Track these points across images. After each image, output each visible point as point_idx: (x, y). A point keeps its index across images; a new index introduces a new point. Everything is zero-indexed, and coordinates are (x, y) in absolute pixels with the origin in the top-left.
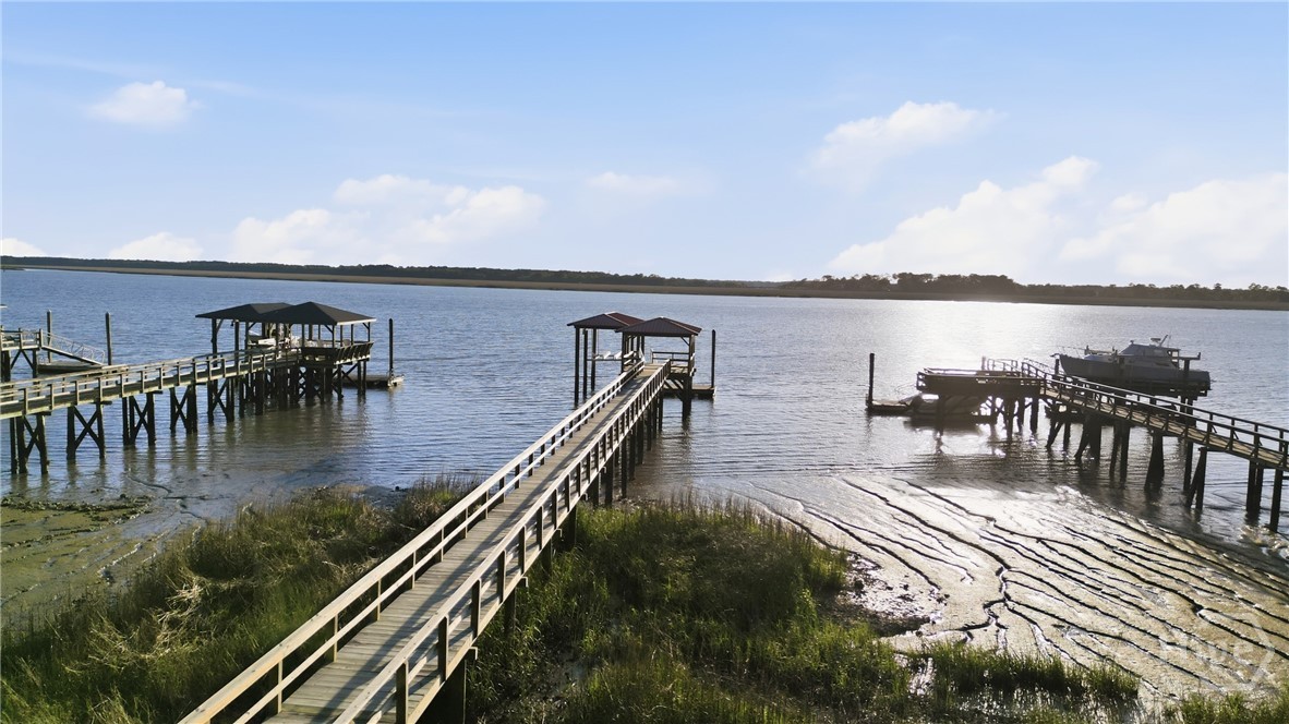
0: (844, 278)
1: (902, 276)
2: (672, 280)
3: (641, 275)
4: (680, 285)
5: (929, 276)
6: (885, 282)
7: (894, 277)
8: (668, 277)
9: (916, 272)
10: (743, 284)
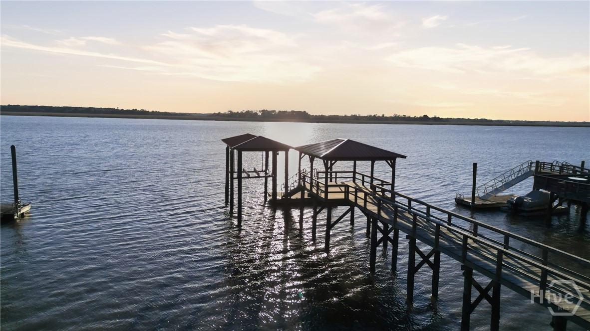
0: (238, 112)
1: (263, 111)
2: (153, 112)
3: (136, 109)
4: (157, 115)
5: (274, 111)
6: (256, 114)
7: (260, 112)
8: (150, 111)
9: (269, 110)
10: (190, 114)
